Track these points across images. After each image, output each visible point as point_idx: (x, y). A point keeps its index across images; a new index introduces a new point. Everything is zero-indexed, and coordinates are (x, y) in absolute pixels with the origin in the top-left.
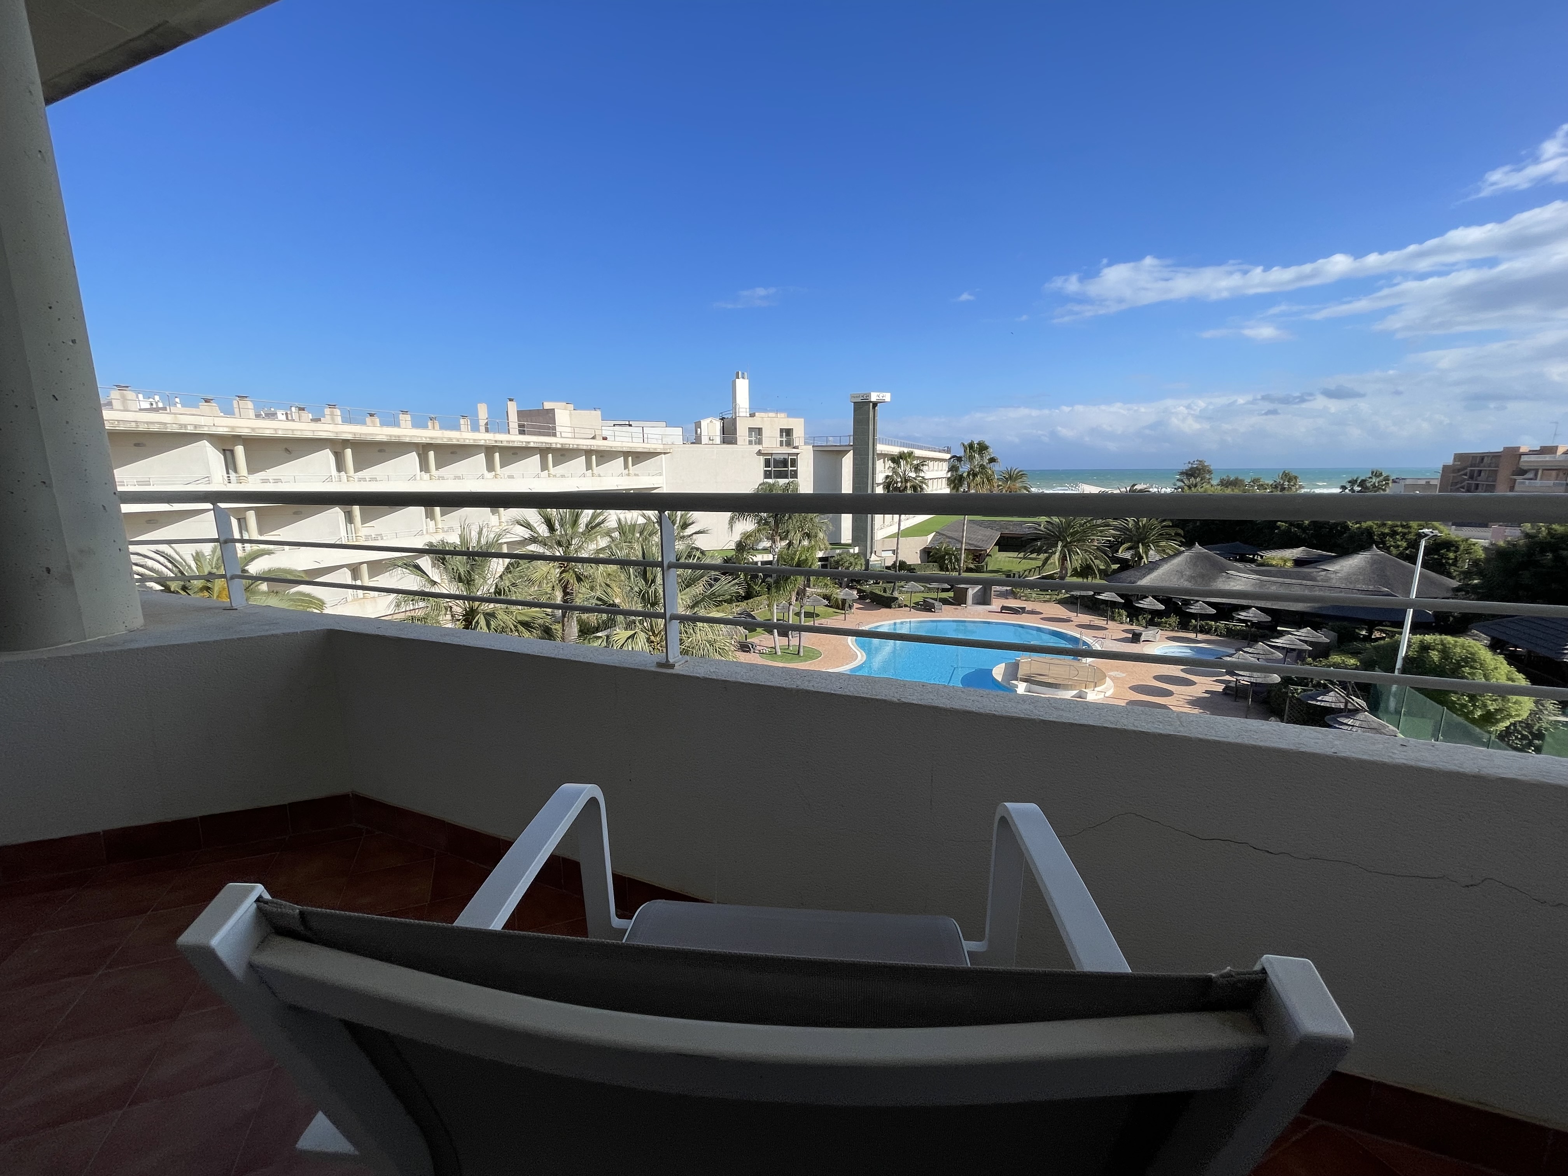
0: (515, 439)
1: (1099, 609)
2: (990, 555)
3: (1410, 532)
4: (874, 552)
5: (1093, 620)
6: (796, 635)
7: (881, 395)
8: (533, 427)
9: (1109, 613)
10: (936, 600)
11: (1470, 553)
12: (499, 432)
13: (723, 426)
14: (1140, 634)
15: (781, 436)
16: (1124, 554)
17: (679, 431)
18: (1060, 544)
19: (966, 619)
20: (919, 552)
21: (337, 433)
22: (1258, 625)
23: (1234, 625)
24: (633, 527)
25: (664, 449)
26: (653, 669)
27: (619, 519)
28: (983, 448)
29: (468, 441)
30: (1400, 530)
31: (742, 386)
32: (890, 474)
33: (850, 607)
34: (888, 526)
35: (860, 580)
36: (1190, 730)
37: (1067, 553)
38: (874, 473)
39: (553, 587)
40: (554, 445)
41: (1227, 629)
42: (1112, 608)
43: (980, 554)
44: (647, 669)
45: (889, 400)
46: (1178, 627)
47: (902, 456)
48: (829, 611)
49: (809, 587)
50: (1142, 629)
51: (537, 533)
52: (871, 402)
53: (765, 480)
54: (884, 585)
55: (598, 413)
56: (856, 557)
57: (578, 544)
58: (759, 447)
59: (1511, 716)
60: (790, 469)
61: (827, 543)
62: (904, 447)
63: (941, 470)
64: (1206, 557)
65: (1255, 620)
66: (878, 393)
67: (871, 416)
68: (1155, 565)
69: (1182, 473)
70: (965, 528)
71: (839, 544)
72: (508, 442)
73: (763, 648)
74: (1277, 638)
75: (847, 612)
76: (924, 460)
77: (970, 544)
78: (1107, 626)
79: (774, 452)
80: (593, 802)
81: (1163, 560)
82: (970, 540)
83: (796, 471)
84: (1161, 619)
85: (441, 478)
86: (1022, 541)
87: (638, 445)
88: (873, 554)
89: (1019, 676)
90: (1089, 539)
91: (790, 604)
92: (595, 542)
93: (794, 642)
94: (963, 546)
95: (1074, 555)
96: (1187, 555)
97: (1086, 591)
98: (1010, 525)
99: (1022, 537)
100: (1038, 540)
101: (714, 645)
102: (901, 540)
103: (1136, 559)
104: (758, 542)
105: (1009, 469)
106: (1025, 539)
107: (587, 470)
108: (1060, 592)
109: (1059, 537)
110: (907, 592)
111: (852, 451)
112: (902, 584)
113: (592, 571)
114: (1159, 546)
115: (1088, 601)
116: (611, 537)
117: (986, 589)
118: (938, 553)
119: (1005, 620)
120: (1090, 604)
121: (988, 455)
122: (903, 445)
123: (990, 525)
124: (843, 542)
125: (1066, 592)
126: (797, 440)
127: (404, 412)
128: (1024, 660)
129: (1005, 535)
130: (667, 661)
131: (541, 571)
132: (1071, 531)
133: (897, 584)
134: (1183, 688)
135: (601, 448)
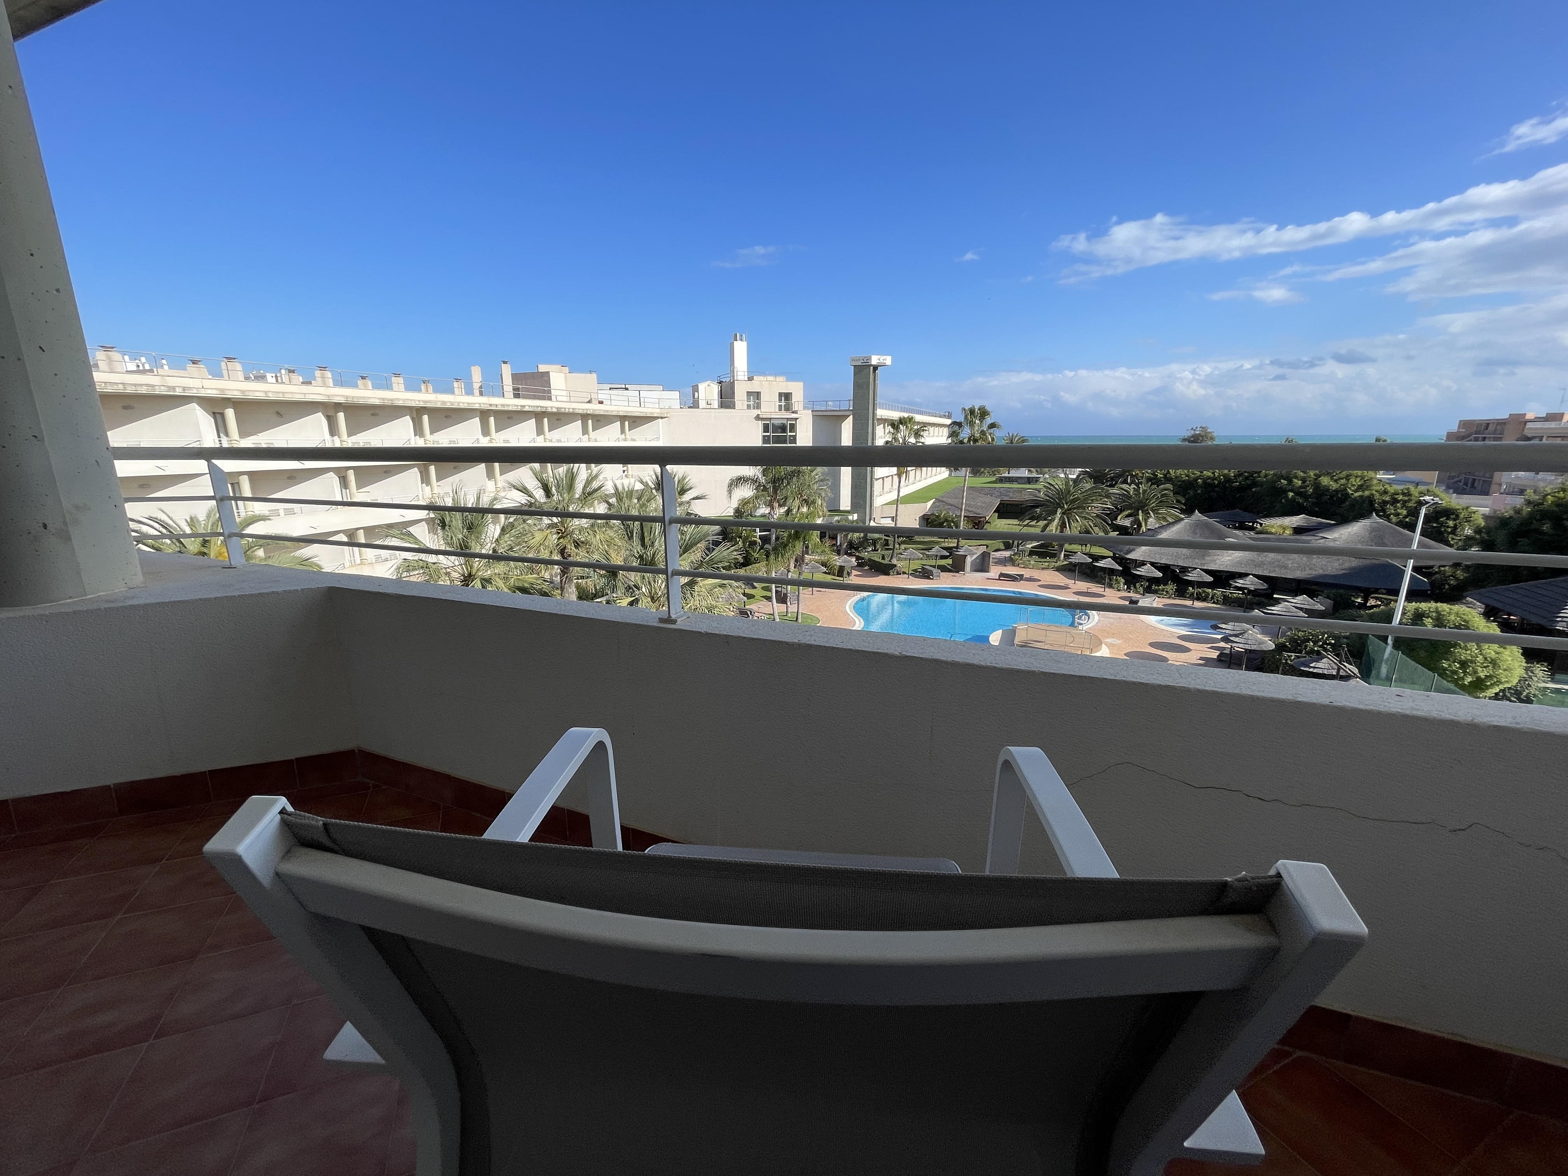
0: (510, 402)
1: (1097, 577)
2: (989, 522)
3: (1410, 500)
4: (873, 519)
5: (1091, 586)
6: (794, 601)
7: (882, 358)
8: (528, 390)
9: (1107, 581)
10: (934, 567)
11: (1470, 521)
12: (493, 395)
13: (721, 390)
14: (1138, 600)
15: (780, 400)
16: (1124, 521)
17: (676, 395)
18: (1059, 511)
19: (964, 585)
20: (918, 519)
21: (328, 396)
22: (1254, 593)
23: (1231, 593)
24: (630, 493)
25: (661, 413)
26: (656, 624)
27: (615, 486)
28: (984, 413)
29: (462, 405)
30: (1400, 497)
31: (741, 348)
32: (890, 440)
33: (849, 574)
34: (887, 493)
35: (859, 548)
36: (1188, 683)
37: (1067, 520)
38: (874, 437)
39: (552, 550)
40: (550, 409)
41: (1224, 596)
42: (1109, 575)
43: (979, 521)
44: (649, 624)
45: (890, 364)
46: (1175, 594)
47: (902, 421)
48: (827, 578)
49: (808, 554)
50: (1138, 596)
51: (535, 499)
52: (871, 365)
53: (764, 443)
54: (883, 552)
55: (594, 376)
56: (855, 523)
57: (577, 506)
58: (757, 412)
59: (1501, 683)
60: (789, 434)
61: (825, 509)
62: (904, 412)
63: (942, 436)
64: (1206, 525)
65: (1252, 588)
66: (879, 357)
67: (871, 380)
69: (1185, 440)
70: (965, 495)
71: (838, 511)
72: (503, 405)
73: (761, 614)
74: (1273, 605)
75: (846, 576)
76: (925, 425)
77: (970, 511)
78: (1103, 593)
79: (773, 416)
81: (1163, 526)
82: (969, 507)
83: (795, 437)
84: (1158, 587)
85: (436, 442)
86: (1022, 508)
87: (634, 410)
88: (872, 521)
89: (1016, 642)
90: (1089, 506)
91: (789, 569)
92: (593, 506)
93: (793, 608)
94: (963, 512)
95: (1074, 522)
96: (1187, 523)
97: (1084, 558)
98: (1010, 491)
99: (1022, 504)
100: (1037, 507)
101: (713, 611)
102: (901, 507)
103: (1136, 526)
104: (756, 508)
105: (1011, 435)
106: (1025, 506)
107: (583, 435)
108: (1059, 558)
109: (1058, 504)
110: (906, 559)
111: (852, 416)
112: (901, 551)
113: (590, 537)
114: (1159, 514)
115: (1087, 568)
116: (608, 503)
117: (985, 556)
118: (936, 521)
119: (1003, 587)
120: (1088, 571)
121: (989, 420)
122: (903, 410)
123: (990, 492)
124: (842, 508)
125: (1065, 559)
126: (796, 404)
127: (397, 375)
128: (1021, 627)
129: (1005, 502)
130: (670, 616)
131: (539, 537)
132: (1071, 498)
133: (896, 551)
134: (1179, 654)
135: (597, 412)
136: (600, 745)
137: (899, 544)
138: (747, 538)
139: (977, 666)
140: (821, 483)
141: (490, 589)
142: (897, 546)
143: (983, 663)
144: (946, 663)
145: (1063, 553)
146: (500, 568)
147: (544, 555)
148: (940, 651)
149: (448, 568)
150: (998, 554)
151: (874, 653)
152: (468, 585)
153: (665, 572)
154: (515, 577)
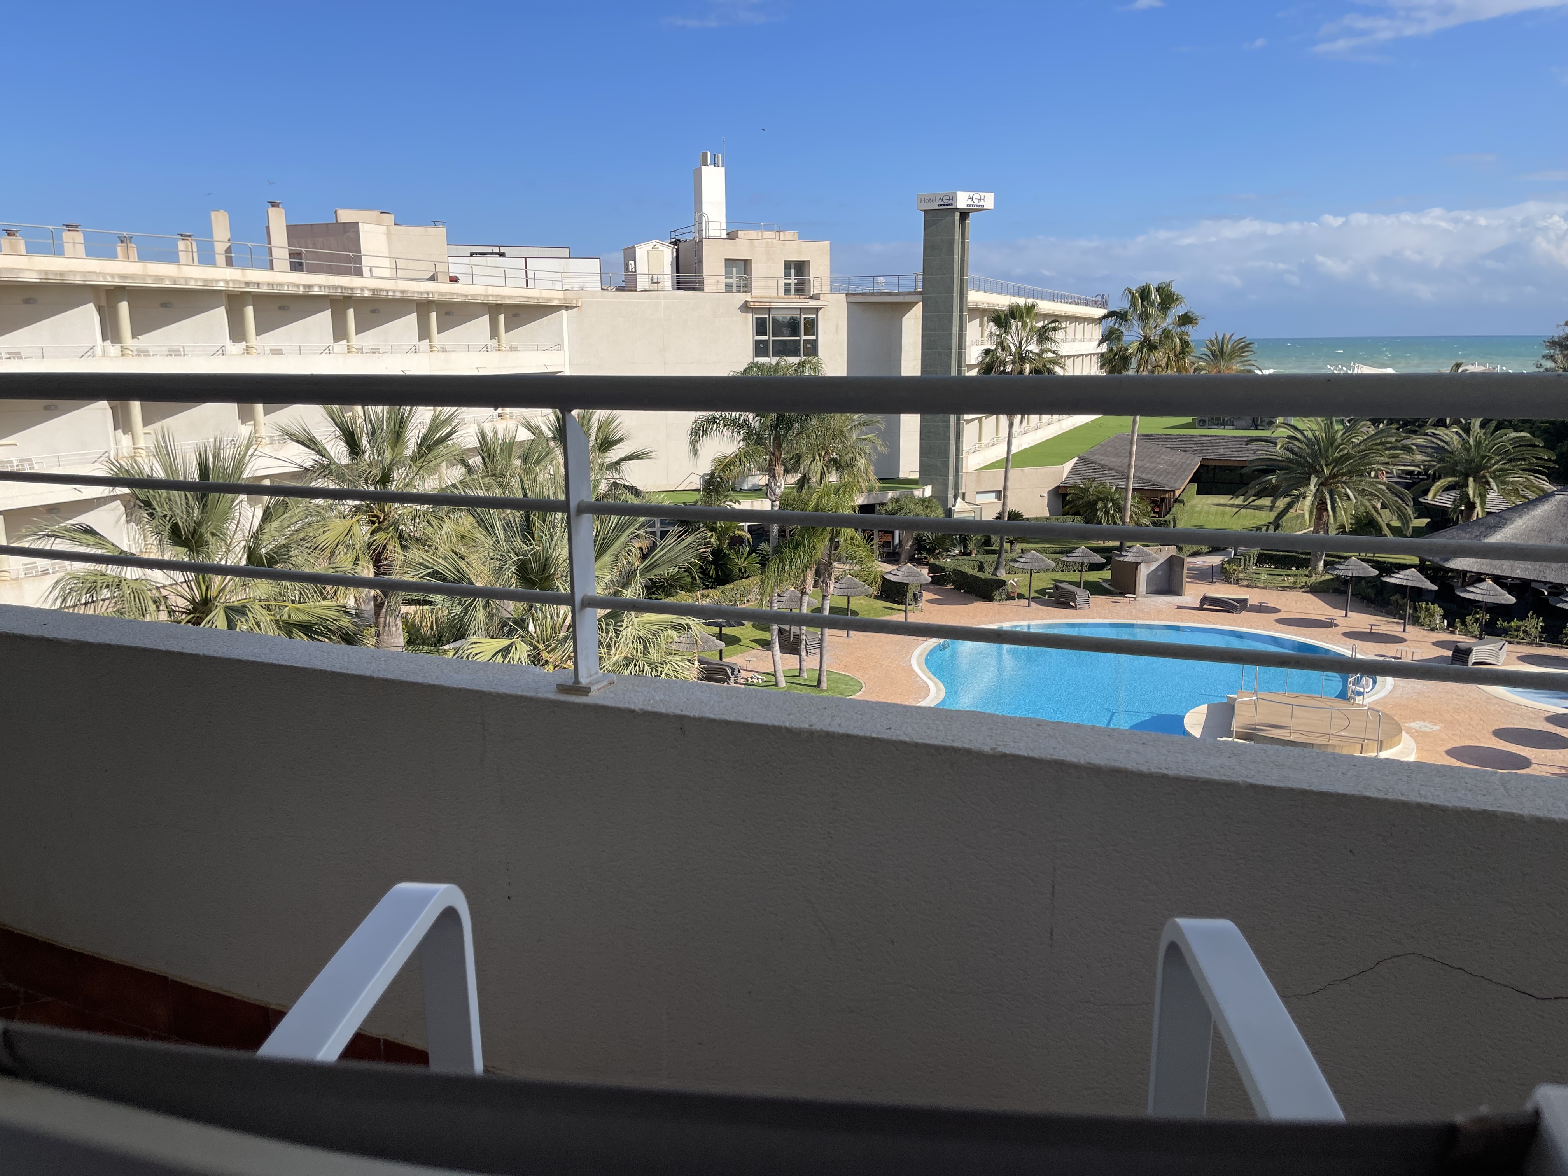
0: (284, 279)
1: (1389, 603)
2: (1182, 501)
4: (961, 495)
5: (1378, 623)
6: (813, 651)
7: (977, 196)
8: (318, 257)
9: (1409, 611)
10: (1077, 584)
12: (253, 265)
13: (677, 256)
14: (1468, 652)
15: (787, 275)
17: (594, 265)
18: (1314, 480)
19: (1134, 622)
20: (1046, 495)
24: (508, 447)
25: (565, 299)
26: (552, 696)
27: (483, 433)
28: (1167, 297)
29: (192, 282)
31: (714, 180)
32: (993, 348)
33: (916, 599)
34: (987, 446)
35: (935, 549)
36: (1522, 804)
37: (1328, 497)
38: (961, 346)
39: (358, 556)
40: (358, 291)
42: (1413, 601)
43: (1163, 500)
44: (540, 696)
45: (992, 207)
46: (1540, 637)
47: (1014, 313)
48: (875, 606)
49: (839, 560)
50: (1471, 641)
51: (330, 458)
52: (957, 209)
53: (756, 360)
54: (981, 557)
55: (441, 231)
56: (926, 504)
57: (405, 478)
58: (746, 297)
60: (804, 337)
61: (873, 477)
62: (1019, 296)
63: (1090, 340)
66: (971, 194)
67: (956, 237)
68: (1497, 519)
69: (1553, 344)
70: (1134, 450)
71: (895, 479)
72: (271, 285)
73: (751, 674)
75: (909, 607)
76: (1056, 318)
77: (1143, 480)
78: (1403, 635)
79: (773, 305)
81: (1515, 509)
82: (1143, 472)
83: (814, 343)
84: (1509, 623)
85: (143, 353)
86: (1241, 475)
87: (516, 293)
88: (959, 500)
89: (1234, 728)
90: (1371, 470)
91: (803, 593)
92: (436, 476)
93: (811, 662)
94: (1131, 483)
95: (1341, 500)
96: (1560, 501)
97: (1364, 569)
98: (1219, 443)
99: (1242, 467)
100: (1272, 471)
101: (660, 669)
102: (1013, 472)
103: (1463, 508)
104: (744, 476)
105: (1218, 337)
106: (1248, 470)
107: (420, 341)
108: (1315, 567)
109: (1311, 466)
110: (1023, 570)
111: (921, 303)
112: (1014, 555)
113: (431, 529)
114: (1507, 483)
115: (1368, 587)
116: (465, 464)
117: (1173, 566)
118: (1082, 498)
119: (1209, 622)
120: (1372, 593)
121: (1177, 311)
122: (1018, 293)
123: (1181, 444)
124: (902, 476)
125: (1327, 572)
126: (817, 280)
127: (72, 228)
128: (1243, 699)
129: (1210, 463)
130: (577, 681)
131: (337, 527)
132: (1336, 454)
133: (1004, 555)
134: (1550, 752)
135: (447, 298)
136: (449, 915)
137: (1012, 543)
138: (725, 531)
139: (1132, 773)
140: (864, 428)
141: (244, 627)
142: (1007, 546)
143: (1144, 769)
144: (1076, 767)
145: (1322, 558)
146: (262, 589)
147: (344, 563)
148: (1069, 746)
149: (163, 587)
150: (1199, 561)
151: (945, 748)
152: (197, 622)
153: (568, 600)
154: (291, 605)
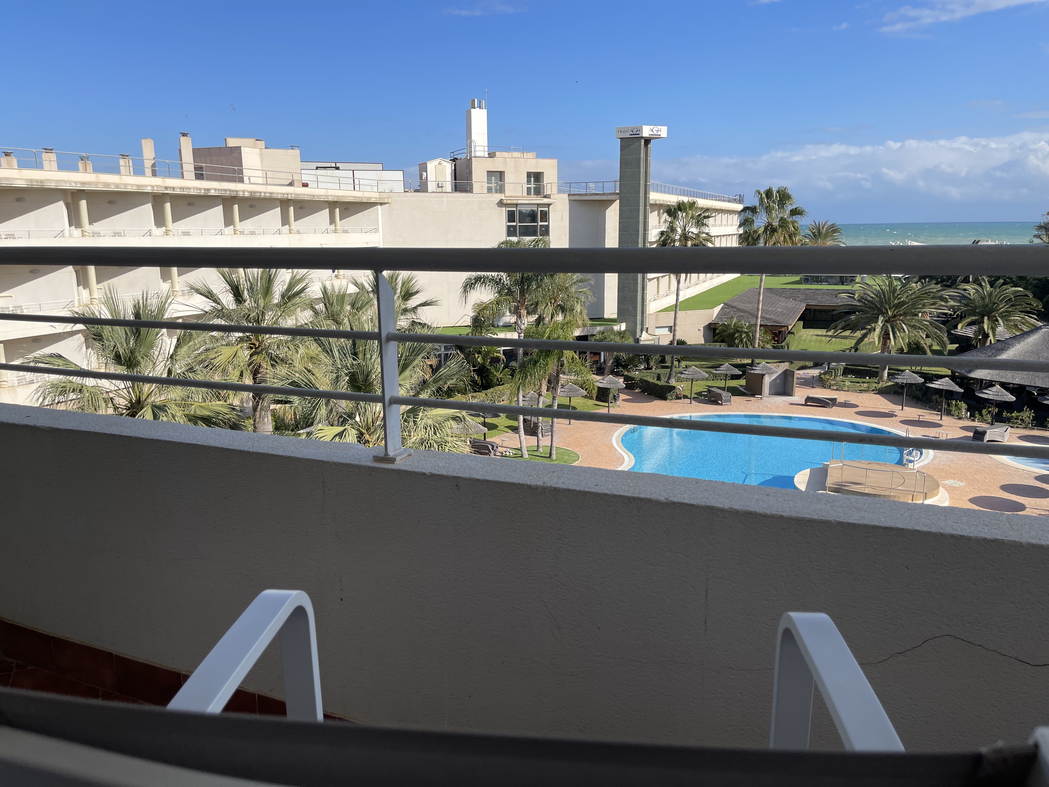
0: (191, 185)
1: (931, 401)
2: (793, 333)
4: (645, 329)
5: (923, 414)
6: (547, 434)
7: (656, 129)
8: (214, 169)
9: (945, 406)
10: (723, 389)
12: (170, 176)
13: (455, 169)
14: (984, 433)
15: (529, 182)
16: (962, 330)
17: (399, 175)
18: (881, 318)
19: (761, 414)
20: (702, 329)
24: (342, 297)
25: (380, 198)
26: (370, 464)
27: (325, 288)
28: (784, 197)
29: (130, 187)
31: (479, 118)
32: (666, 230)
33: (615, 398)
34: (663, 296)
35: (628, 365)
36: (1021, 535)
37: (890, 329)
38: (645, 229)
39: (242, 372)
40: (241, 193)
42: (947, 399)
43: (780, 332)
44: (362, 463)
45: (666, 136)
46: (1032, 423)
47: (681, 207)
49: (564, 373)
50: (985, 426)
51: (222, 305)
52: (642, 137)
53: (508, 238)
54: (659, 371)
55: (296, 152)
56: (622, 335)
57: (273, 318)
58: (501, 196)
61: (586, 318)
62: (684, 195)
63: (732, 225)
66: (652, 127)
67: (642, 156)
68: (1004, 345)
69: (1040, 227)
70: (761, 299)
71: (601, 319)
72: (182, 188)
73: (505, 449)
76: (710, 211)
77: (767, 319)
78: (940, 422)
79: (520, 202)
80: (299, 612)
81: (1015, 338)
82: (767, 313)
83: (547, 227)
84: (1011, 414)
85: (96, 234)
86: (833, 315)
87: (347, 194)
88: (644, 332)
89: (828, 485)
90: (919, 312)
91: (540, 395)
92: (294, 317)
93: (545, 441)
94: (759, 321)
95: (899, 332)
96: (1046, 332)
97: (914, 378)
98: (818, 294)
99: (833, 310)
100: (853, 313)
101: (443, 446)
102: (680, 314)
103: (980, 337)
104: (500, 316)
105: (817, 224)
106: (837, 312)
107: (283, 225)
108: (882, 377)
109: (880, 310)
110: (687, 379)
111: (618, 201)
112: (681, 369)
113: (290, 353)
114: (1010, 321)
115: (917, 390)
116: (313, 309)
117: (787, 376)
118: (726, 331)
119: (811, 414)
120: (919, 394)
121: (790, 206)
122: (682, 193)
123: (792, 295)
124: (606, 316)
125: (889, 380)
126: (549, 186)
127: (48, 150)
128: (833, 465)
129: (812, 307)
130: (387, 454)
131: (227, 352)
132: (896, 302)
133: (674, 369)
134: (1038, 500)
135: (301, 197)
137: (679, 361)
138: (488, 353)
139: (760, 514)
140: (580, 284)
141: (165, 419)
142: (676, 363)
144: (722, 510)
145: (886, 371)
146: (176, 393)
147: (233, 378)
148: (717, 497)
149: (110, 392)
150: (805, 373)
151: (634, 498)
152: (133, 415)
153: (381, 399)
154: (196, 405)
